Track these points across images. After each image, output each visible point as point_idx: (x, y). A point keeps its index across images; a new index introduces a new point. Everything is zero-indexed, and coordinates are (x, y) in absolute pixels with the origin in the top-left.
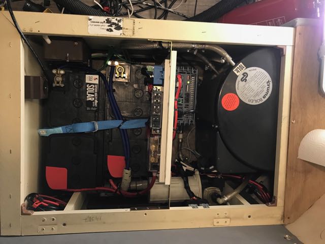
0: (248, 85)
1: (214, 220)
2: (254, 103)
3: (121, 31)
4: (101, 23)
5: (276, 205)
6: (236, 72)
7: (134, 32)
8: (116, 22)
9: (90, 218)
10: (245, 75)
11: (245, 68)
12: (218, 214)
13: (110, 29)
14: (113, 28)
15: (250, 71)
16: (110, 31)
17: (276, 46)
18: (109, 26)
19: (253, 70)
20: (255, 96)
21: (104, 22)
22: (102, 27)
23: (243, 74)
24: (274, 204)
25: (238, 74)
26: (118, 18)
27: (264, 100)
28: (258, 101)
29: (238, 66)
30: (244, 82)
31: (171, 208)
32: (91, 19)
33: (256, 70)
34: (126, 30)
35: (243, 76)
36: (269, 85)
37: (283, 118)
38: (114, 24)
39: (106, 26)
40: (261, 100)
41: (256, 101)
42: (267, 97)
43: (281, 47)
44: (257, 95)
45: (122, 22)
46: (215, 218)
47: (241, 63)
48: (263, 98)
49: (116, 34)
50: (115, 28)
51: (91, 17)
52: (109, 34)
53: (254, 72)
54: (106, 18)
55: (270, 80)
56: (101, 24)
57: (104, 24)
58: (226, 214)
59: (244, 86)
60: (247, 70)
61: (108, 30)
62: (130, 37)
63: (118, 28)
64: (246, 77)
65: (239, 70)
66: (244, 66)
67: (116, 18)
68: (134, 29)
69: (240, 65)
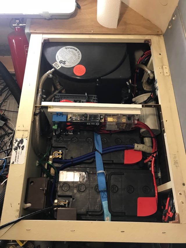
0: (68, 60)
1: (165, 75)
2: (81, 56)
3: (24, 140)
4: (16, 154)
5: (150, 40)
6: (59, 68)
7: (25, 131)
8: (17, 143)
9: (175, 163)
10: (61, 62)
11: (56, 62)
12: (161, 73)
13: (22, 148)
14: (21, 145)
15: (58, 59)
16: (24, 147)
17: (42, 44)
18: (19, 148)
19: (58, 57)
20: (76, 56)
21: (16, 152)
22: (20, 153)
23: (61, 63)
24: (149, 41)
25: (60, 66)
26: (15, 141)
27: (78, 50)
28: (79, 53)
29: (55, 66)
30: (66, 63)
31: (160, 103)
32: (13, 162)
33: (58, 56)
34: (24, 136)
35: (62, 63)
36: (68, 48)
37: (90, 38)
38: (18, 145)
39: (19, 150)
40: (78, 52)
41: (79, 55)
42: (76, 48)
43: (43, 41)
44: (74, 54)
45: (17, 139)
46: (164, 74)
47: (53, 65)
48: (77, 51)
49: (26, 143)
50: (22, 144)
51: (11, 162)
52: (26, 149)
53: (59, 57)
54: (13, 150)
55: (65, 47)
56: (18, 154)
57: (18, 152)
58: (160, 68)
59: (68, 62)
60: (58, 61)
61: (23, 149)
62: (29, 133)
63: (22, 141)
64: (63, 61)
65: (58, 65)
66: (55, 63)
67: (14, 143)
68: (23, 130)
69: (54, 66)
